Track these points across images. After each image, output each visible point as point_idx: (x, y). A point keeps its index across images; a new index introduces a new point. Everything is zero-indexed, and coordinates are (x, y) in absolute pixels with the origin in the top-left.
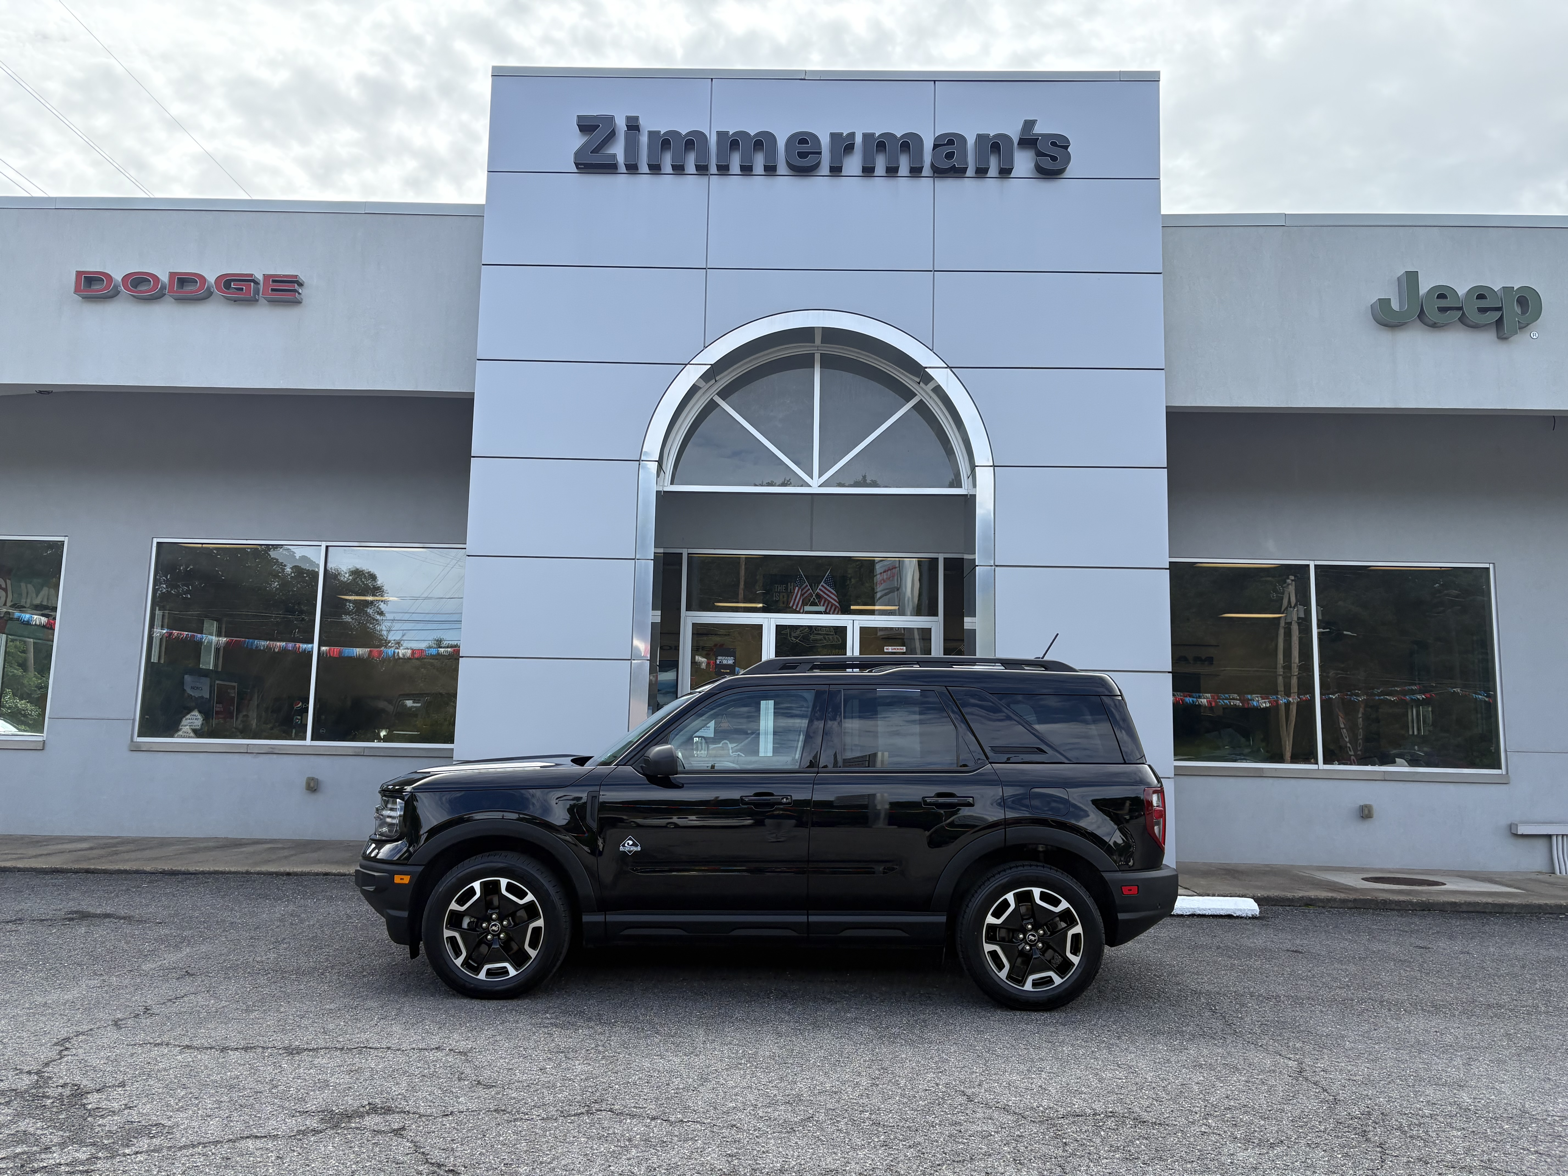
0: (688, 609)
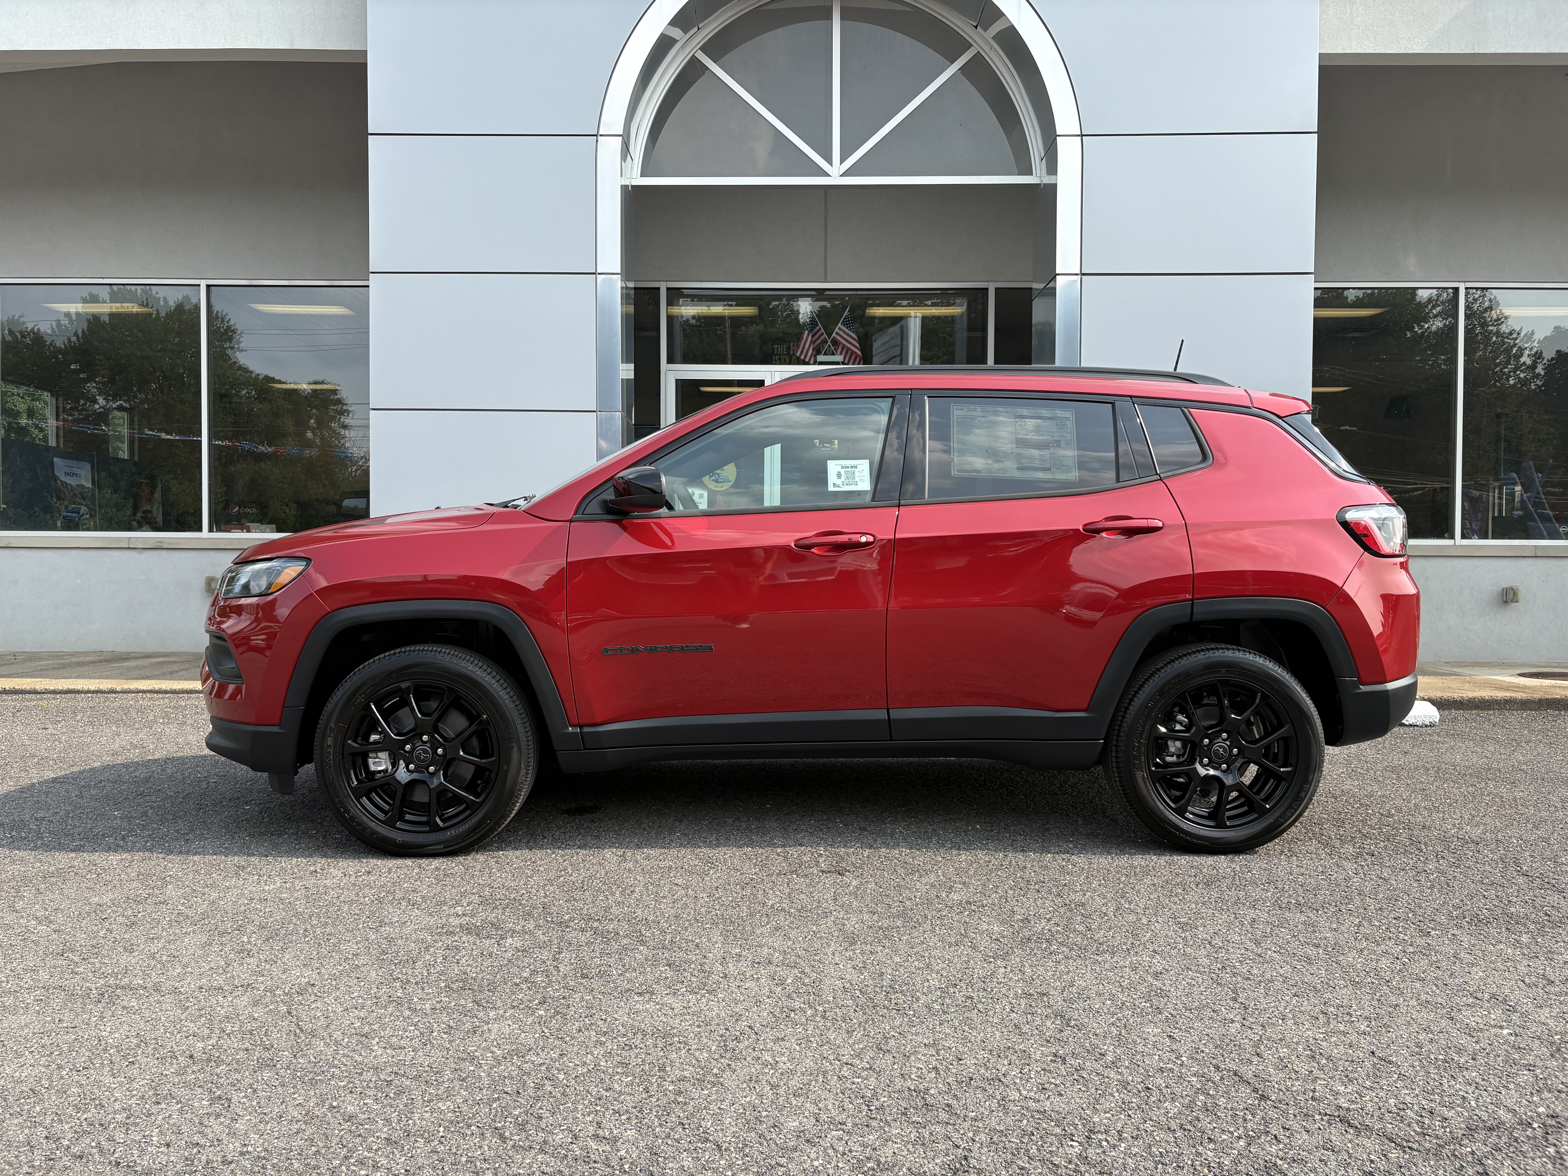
0: (671, 359)
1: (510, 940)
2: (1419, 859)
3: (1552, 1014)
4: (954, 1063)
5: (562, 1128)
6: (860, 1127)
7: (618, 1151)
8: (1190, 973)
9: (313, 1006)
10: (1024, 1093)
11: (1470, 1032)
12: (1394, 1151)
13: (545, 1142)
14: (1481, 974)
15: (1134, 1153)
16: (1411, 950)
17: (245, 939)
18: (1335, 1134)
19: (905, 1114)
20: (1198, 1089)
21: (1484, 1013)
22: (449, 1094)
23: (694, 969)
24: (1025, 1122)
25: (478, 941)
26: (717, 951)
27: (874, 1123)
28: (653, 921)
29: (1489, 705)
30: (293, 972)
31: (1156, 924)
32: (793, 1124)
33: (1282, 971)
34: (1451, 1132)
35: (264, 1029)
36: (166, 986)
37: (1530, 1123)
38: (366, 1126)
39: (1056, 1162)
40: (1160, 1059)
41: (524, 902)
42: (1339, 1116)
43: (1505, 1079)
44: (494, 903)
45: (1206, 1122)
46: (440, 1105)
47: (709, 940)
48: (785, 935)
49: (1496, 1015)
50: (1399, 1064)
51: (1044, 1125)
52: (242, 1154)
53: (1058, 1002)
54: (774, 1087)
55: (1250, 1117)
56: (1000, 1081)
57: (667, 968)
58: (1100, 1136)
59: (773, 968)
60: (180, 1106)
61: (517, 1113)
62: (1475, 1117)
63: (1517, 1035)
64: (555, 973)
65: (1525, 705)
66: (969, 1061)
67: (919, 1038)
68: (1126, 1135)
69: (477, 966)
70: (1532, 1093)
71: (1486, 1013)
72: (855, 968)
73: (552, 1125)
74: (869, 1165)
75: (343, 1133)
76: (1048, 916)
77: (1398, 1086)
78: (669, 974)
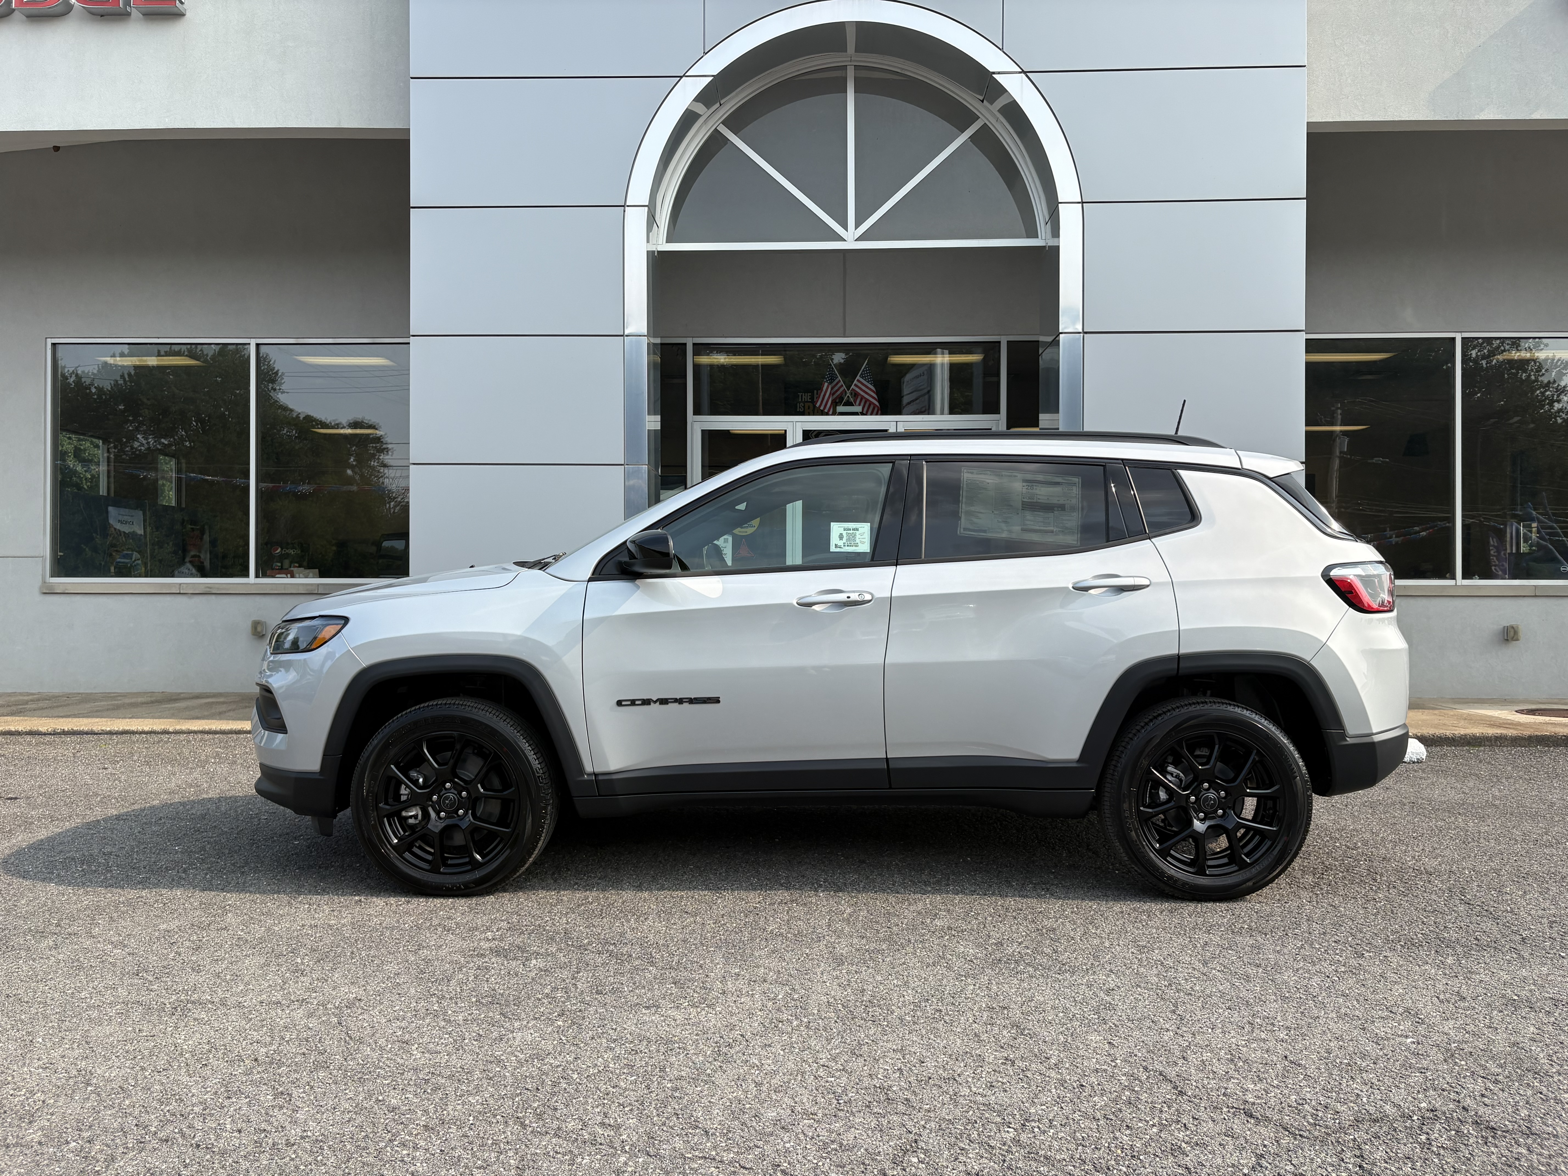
0: (697, 412)
1: (534, 962)
2: (1371, 889)
3: (1456, 1025)
4: (917, 1065)
5: (574, 1117)
6: (828, 1116)
7: (621, 1135)
8: (1139, 989)
9: (361, 1018)
10: (974, 1089)
11: (1377, 1040)
12: (1286, 1138)
13: (559, 1129)
14: (1401, 991)
15: (1060, 1137)
16: (1343, 970)
17: (299, 960)
18: (1237, 1125)
19: (869, 1107)
20: (1126, 1086)
21: (1395, 1024)
22: (478, 1090)
23: (696, 986)
24: (971, 1113)
25: (506, 962)
26: (719, 971)
27: (841, 1114)
28: (663, 945)
29: (1481, 742)
30: (342, 989)
31: (1117, 947)
32: (772, 1114)
33: (1221, 988)
34: (1339, 1123)
35: (318, 1037)
36: (231, 1001)
37: (1410, 1116)
38: (407, 1116)
39: (992, 1145)
40: (1097, 1062)
41: (548, 928)
42: (1244, 1109)
43: (1398, 1079)
44: (520, 929)
45: (1127, 1113)
46: (470, 1099)
47: (712, 961)
48: (780, 957)
49: (1406, 1025)
50: (1307, 1066)
51: (987, 1115)
52: (302, 1138)
53: (1016, 1014)
54: (757, 1085)
55: (1166, 1109)
56: (955, 1080)
57: (673, 985)
58: (1033, 1124)
59: (766, 985)
60: (248, 1100)
61: (536, 1105)
62: (1364, 1111)
63: (1419, 1044)
64: (573, 989)
65: (1516, 741)
66: (930, 1064)
67: (889, 1045)
68: (1056, 1123)
69: (504, 984)
70: (1419, 1092)
71: (1396, 1024)
72: (840, 986)
73: (565, 1115)
74: (832, 1146)
75: (387, 1121)
76: (1020, 940)
77: (1302, 1085)
78: (675, 990)
